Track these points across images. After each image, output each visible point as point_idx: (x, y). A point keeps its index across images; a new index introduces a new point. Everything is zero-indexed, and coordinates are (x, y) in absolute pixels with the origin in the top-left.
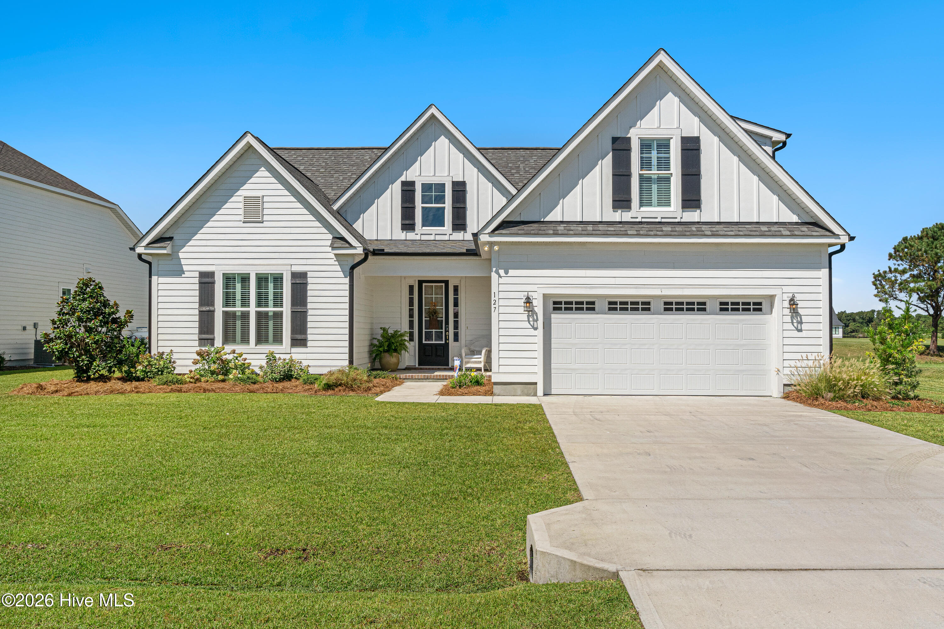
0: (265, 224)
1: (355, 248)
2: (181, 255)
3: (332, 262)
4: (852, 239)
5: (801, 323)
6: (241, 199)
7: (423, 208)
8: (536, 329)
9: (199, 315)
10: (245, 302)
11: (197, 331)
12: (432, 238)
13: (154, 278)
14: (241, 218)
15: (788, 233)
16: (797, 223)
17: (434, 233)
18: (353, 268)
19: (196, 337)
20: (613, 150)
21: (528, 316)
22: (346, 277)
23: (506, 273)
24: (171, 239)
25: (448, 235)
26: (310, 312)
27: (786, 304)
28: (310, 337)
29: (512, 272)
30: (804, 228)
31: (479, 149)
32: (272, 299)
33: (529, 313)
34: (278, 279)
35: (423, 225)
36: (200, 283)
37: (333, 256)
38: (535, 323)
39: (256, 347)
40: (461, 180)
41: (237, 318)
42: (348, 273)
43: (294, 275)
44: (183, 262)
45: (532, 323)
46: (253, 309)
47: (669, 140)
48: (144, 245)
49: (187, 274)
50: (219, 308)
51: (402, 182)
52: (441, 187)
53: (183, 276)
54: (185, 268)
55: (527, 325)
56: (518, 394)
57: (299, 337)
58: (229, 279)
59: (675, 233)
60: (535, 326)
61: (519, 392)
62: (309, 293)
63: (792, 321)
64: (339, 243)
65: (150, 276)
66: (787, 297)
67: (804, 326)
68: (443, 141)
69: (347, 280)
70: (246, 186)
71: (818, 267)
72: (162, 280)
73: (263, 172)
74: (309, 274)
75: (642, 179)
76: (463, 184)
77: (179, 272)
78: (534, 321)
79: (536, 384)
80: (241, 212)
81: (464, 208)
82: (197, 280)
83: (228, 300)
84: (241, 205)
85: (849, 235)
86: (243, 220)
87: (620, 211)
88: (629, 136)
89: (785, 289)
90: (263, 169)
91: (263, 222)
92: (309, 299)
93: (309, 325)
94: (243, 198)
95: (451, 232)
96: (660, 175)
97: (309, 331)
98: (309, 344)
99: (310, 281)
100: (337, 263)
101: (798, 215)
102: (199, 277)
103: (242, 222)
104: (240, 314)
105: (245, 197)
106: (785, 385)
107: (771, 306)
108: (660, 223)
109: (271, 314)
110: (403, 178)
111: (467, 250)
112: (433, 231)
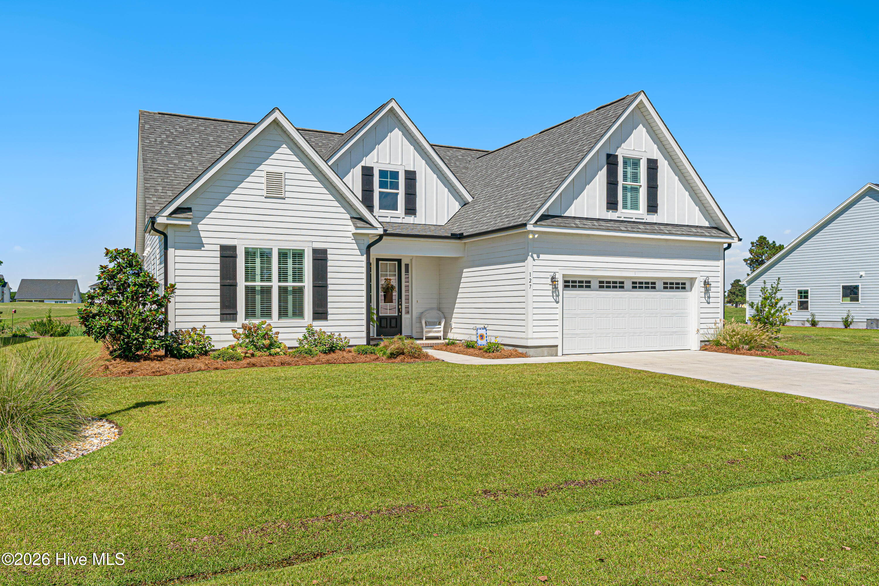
0: (287, 201)
1: (376, 228)
2: (200, 227)
3: (349, 240)
4: (740, 240)
5: (709, 297)
6: (264, 174)
7: (380, 192)
8: (557, 302)
9: (221, 290)
10: (266, 276)
11: (218, 305)
12: (388, 220)
13: (171, 251)
14: (264, 193)
15: (708, 234)
16: (708, 227)
17: (389, 216)
18: (369, 247)
19: (218, 312)
20: (608, 164)
21: (553, 292)
22: (362, 255)
23: (538, 257)
24: (189, 210)
25: (401, 218)
26: (330, 287)
27: (702, 284)
28: (330, 311)
29: (542, 256)
30: (714, 231)
31: (431, 146)
32: (291, 274)
33: (553, 290)
34: (298, 255)
35: (380, 209)
36: (222, 257)
37: (351, 236)
38: (557, 298)
39: (279, 321)
40: (412, 169)
41: (256, 293)
42: (365, 251)
43: (315, 251)
44: (202, 234)
45: (555, 297)
46: (275, 284)
47: (639, 160)
48: (167, 215)
49: (207, 247)
50: (241, 284)
51: (362, 167)
52: (395, 175)
53: (203, 249)
54: (204, 241)
55: (551, 299)
56: (545, 355)
57: (321, 310)
58: (250, 254)
59: (647, 231)
60: (557, 300)
61: (546, 354)
62: (329, 269)
63: (705, 296)
64: (360, 224)
65: (166, 248)
66: (703, 279)
67: (711, 300)
68: (397, 134)
69: (364, 258)
70: (268, 162)
71: (718, 260)
72: (179, 252)
73: (284, 149)
74: (329, 251)
75: (625, 188)
76: (414, 173)
77: (199, 245)
78: (556, 296)
79: (557, 346)
80: (264, 186)
81: (415, 195)
82: (218, 254)
83: (249, 275)
84: (264, 180)
85: (739, 237)
86: (265, 195)
87: (611, 211)
88: (616, 154)
89: (702, 274)
90: (284, 146)
91: (284, 199)
92: (329, 275)
93: (329, 299)
94: (266, 173)
95: (403, 215)
96: (632, 186)
97: (329, 305)
98: (329, 317)
99: (329, 257)
100: (354, 241)
101: (709, 222)
102: (220, 251)
103: (264, 197)
104: (260, 289)
105: (267, 172)
106: (701, 341)
107: (691, 285)
108: (634, 222)
109: (290, 289)
110: (363, 163)
111: (451, 234)
112: (388, 214)
